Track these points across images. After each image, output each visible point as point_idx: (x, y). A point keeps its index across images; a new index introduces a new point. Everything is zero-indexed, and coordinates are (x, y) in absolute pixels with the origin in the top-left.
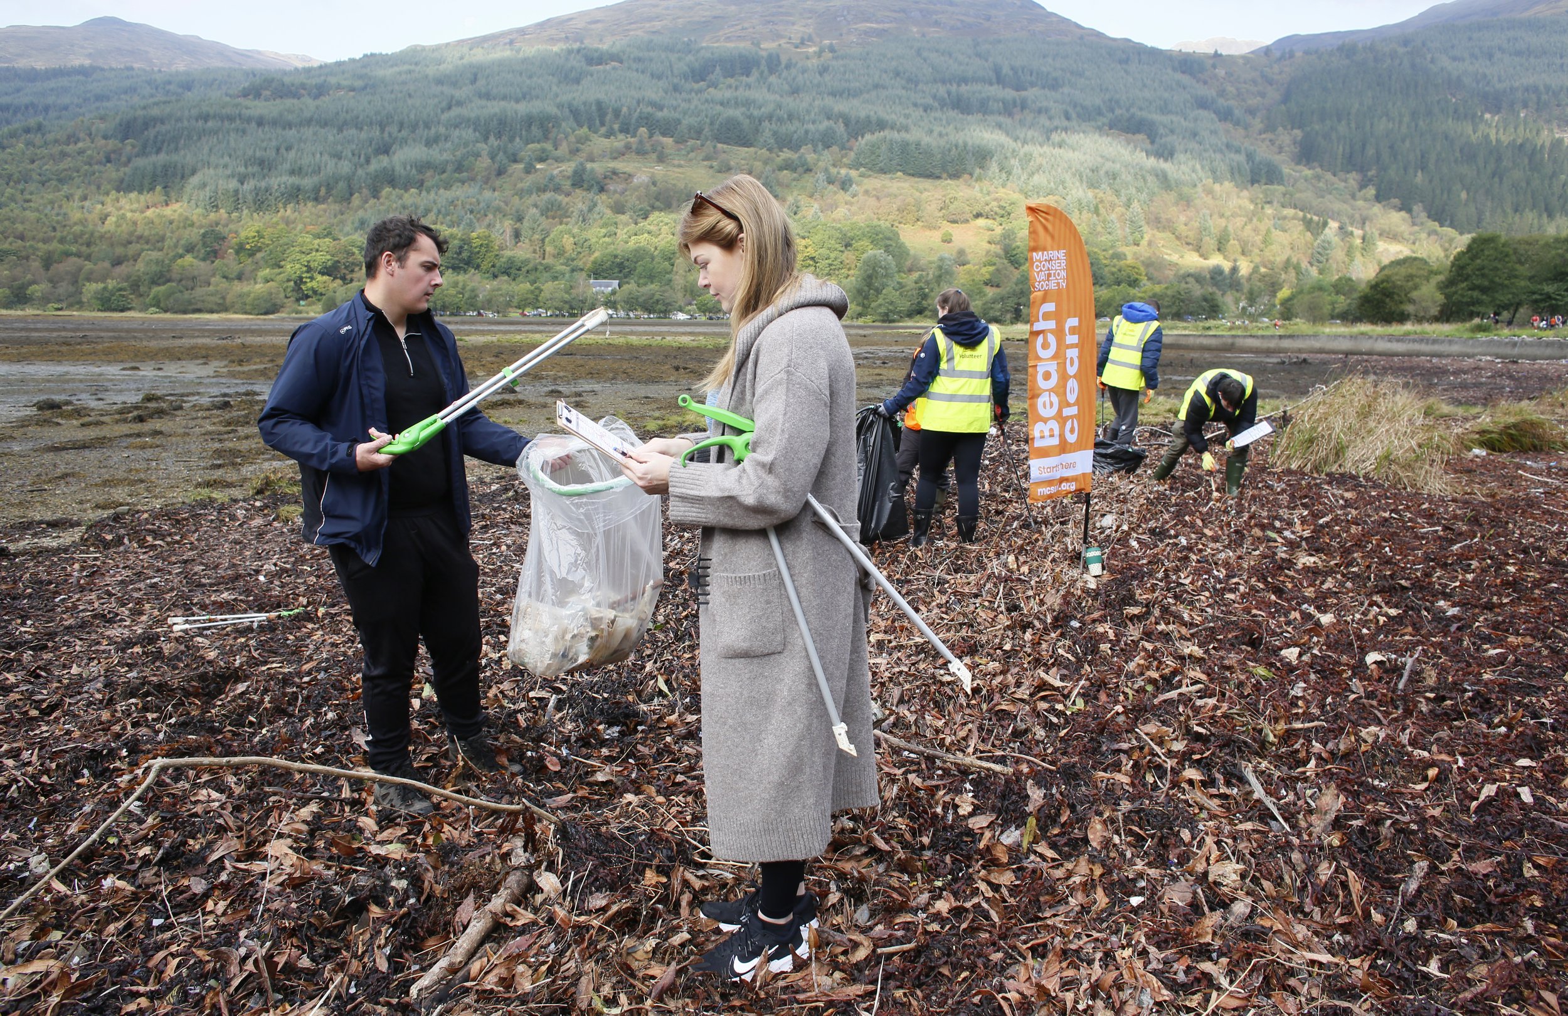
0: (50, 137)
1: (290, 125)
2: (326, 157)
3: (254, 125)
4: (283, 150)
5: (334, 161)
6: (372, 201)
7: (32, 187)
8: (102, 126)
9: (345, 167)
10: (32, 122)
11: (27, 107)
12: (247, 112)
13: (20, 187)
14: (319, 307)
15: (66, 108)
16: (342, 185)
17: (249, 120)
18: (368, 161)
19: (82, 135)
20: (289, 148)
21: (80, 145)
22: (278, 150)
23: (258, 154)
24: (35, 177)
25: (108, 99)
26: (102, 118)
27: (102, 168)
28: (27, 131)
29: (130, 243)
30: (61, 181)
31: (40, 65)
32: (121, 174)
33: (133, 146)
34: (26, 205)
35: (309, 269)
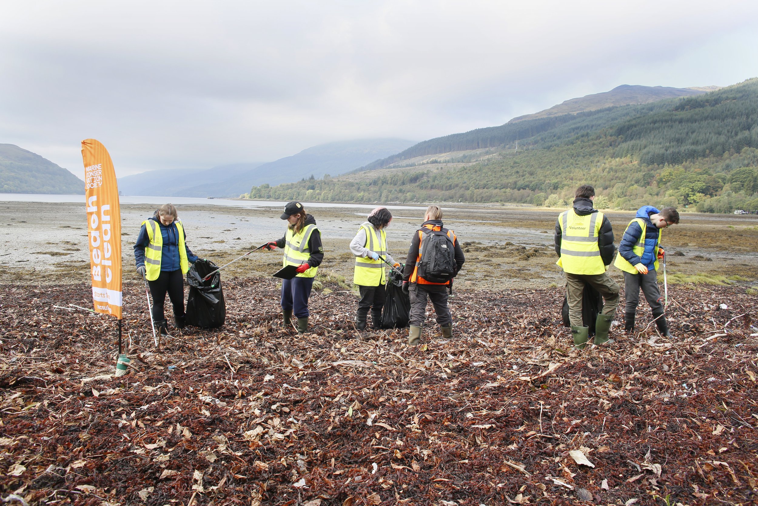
0: (590, 138)
1: (695, 121)
2: (712, 134)
3: (677, 123)
4: (690, 134)
5: (717, 136)
6: (735, 155)
7: (579, 158)
8: (611, 131)
9: (722, 139)
10: (584, 132)
11: (585, 127)
12: (674, 117)
13: (576, 159)
14: (694, 209)
15: (599, 125)
16: (719, 148)
17: (675, 121)
18: (736, 134)
19: (602, 136)
20: (693, 132)
21: (601, 140)
22: (687, 133)
23: (677, 136)
24: (582, 154)
25: (617, 119)
26: (611, 128)
27: (608, 149)
28: (583, 136)
29: (612, 180)
30: (591, 155)
31: (593, 109)
32: (614, 150)
33: (622, 138)
34: (576, 166)
35: (693, 190)
